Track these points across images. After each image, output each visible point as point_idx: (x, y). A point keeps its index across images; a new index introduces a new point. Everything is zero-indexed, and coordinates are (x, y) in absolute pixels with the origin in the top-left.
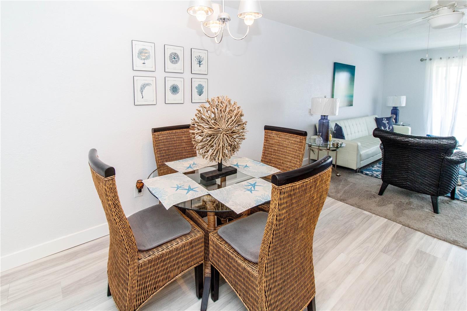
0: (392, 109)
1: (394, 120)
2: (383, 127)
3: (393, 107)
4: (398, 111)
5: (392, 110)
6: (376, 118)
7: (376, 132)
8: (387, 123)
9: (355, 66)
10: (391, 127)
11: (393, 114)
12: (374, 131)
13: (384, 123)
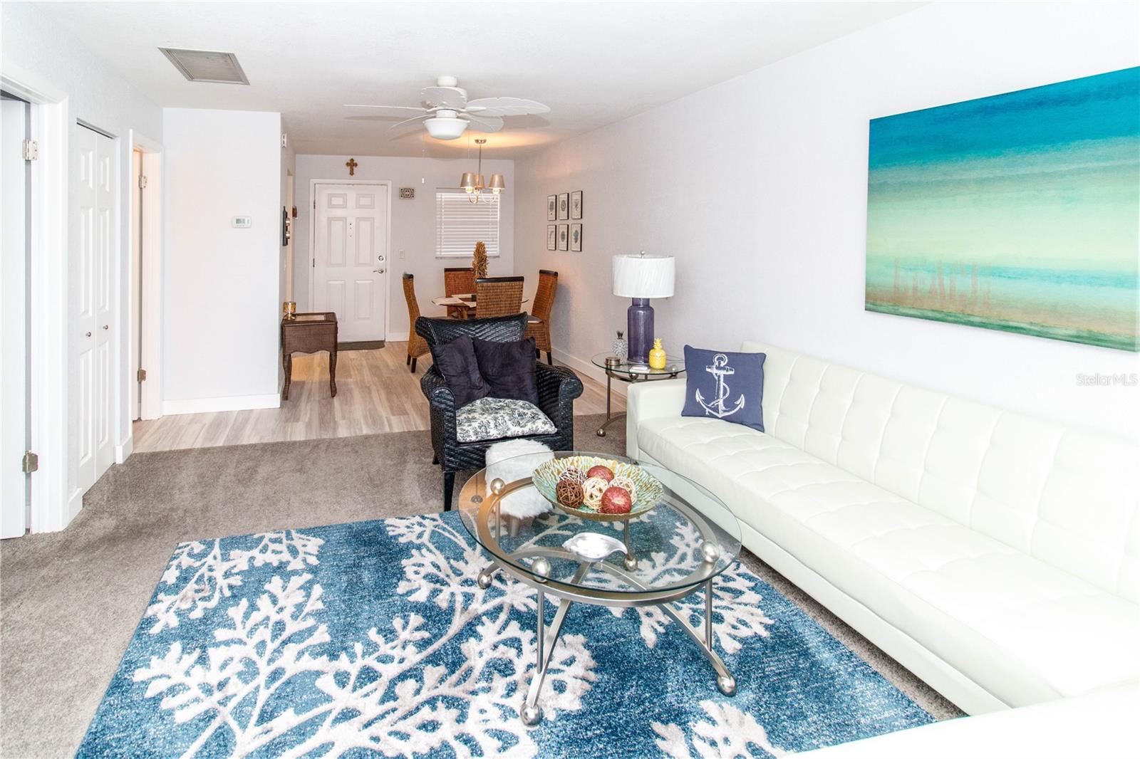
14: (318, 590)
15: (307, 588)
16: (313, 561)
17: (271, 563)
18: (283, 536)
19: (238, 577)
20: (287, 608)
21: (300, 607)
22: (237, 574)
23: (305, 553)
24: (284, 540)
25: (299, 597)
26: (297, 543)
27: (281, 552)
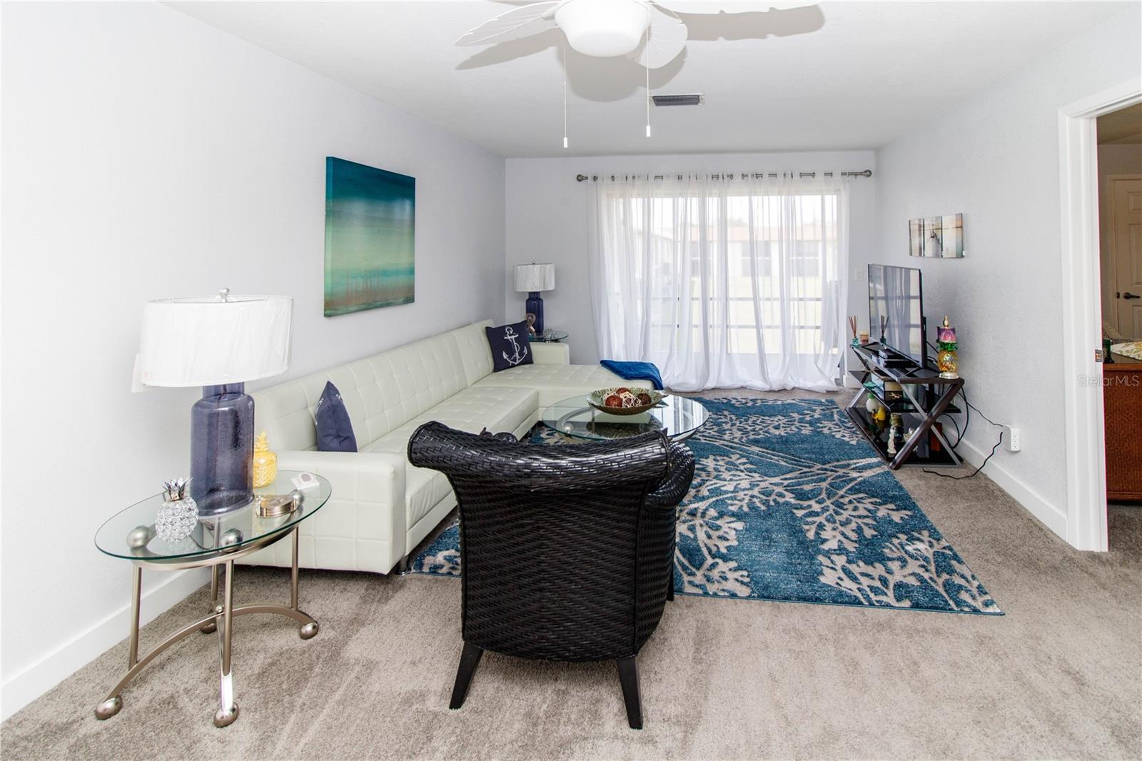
0: (528, 298)
1: (532, 328)
2: (507, 354)
3: (530, 293)
4: (540, 302)
5: (527, 301)
6: (487, 328)
7: (428, 441)
8: (515, 338)
10: (526, 351)
11: (530, 312)
12: (418, 433)
13: (508, 340)
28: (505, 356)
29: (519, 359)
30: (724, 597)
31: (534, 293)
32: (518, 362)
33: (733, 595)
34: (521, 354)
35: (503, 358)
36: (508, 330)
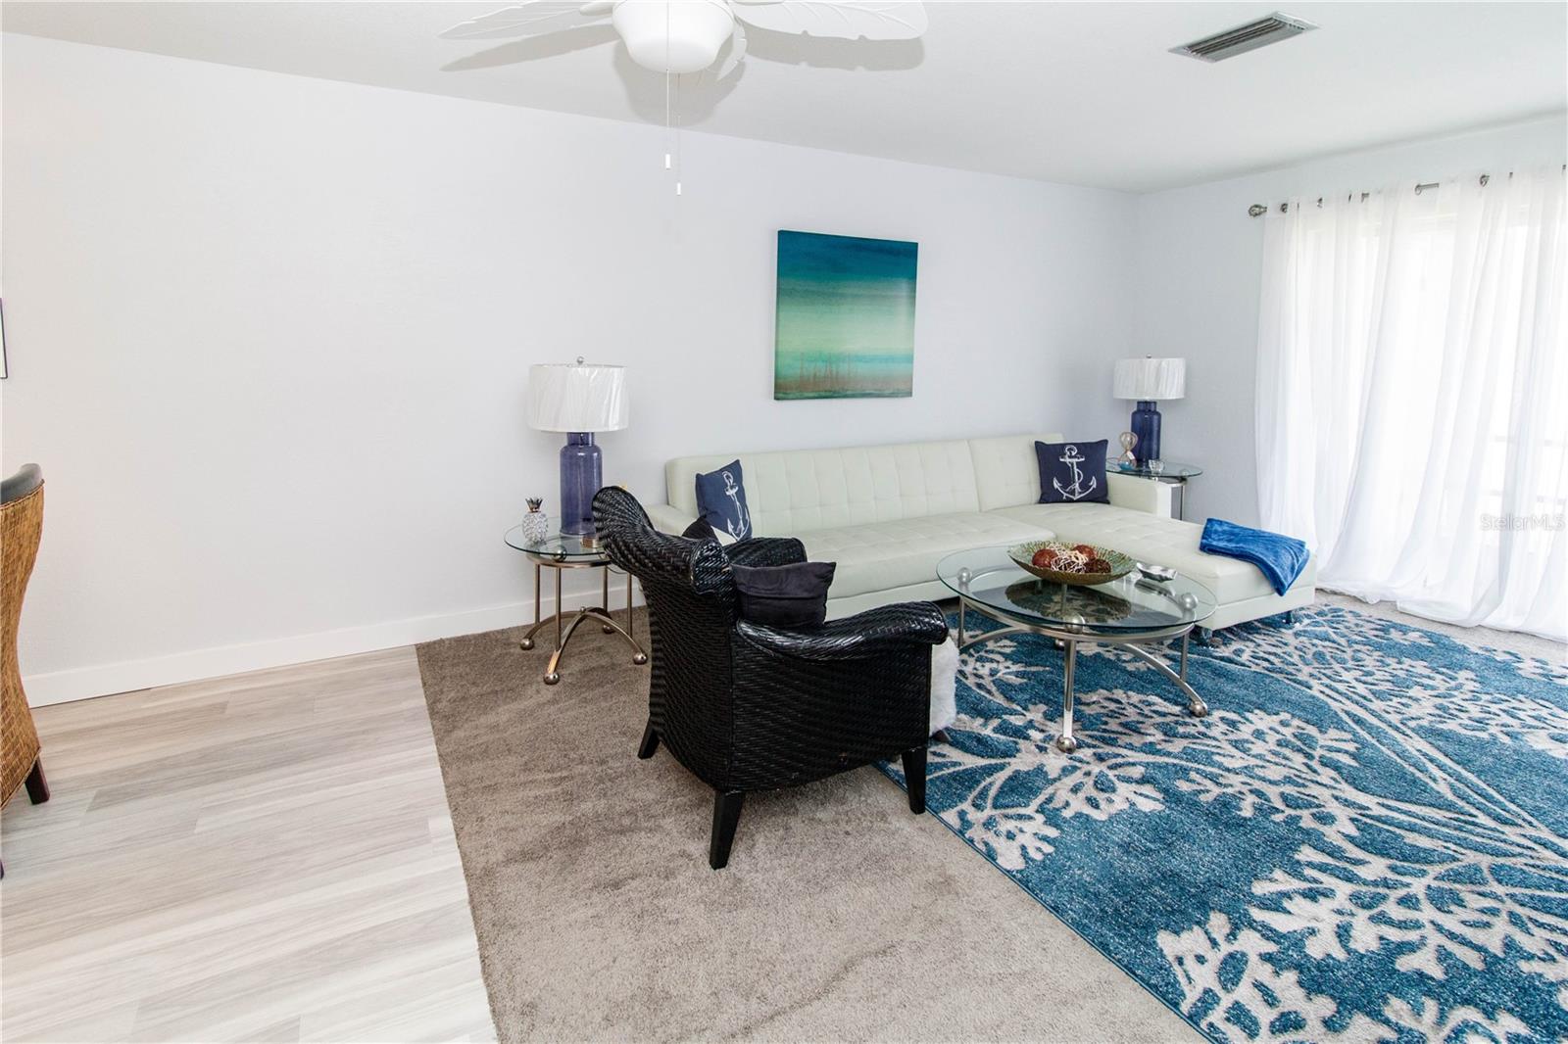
0: (1135, 409)
1: (1129, 454)
2: (1060, 481)
3: (1139, 403)
4: (1156, 417)
5: (1134, 414)
6: (1036, 443)
8: (1077, 463)
9: (917, 244)
10: (1095, 483)
13: (1065, 463)
14: (1260, 888)
15: (1274, 904)
16: (1218, 923)
17: (1300, 983)
18: (1217, 1016)
19: (1388, 1013)
20: (1331, 908)
21: (1312, 895)
22: (1387, 1022)
23: (1214, 943)
24: (1227, 1002)
25: (1299, 905)
26: (1204, 977)
27: (1259, 986)
28: (1056, 484)
29: (1080, 493)
30: (978, 851)
31: (1146, 402)
32: (1077, 497)
33: (990, 855)
34: (1084, 486)
35: (1053, 486)
36: (1070, 450)
